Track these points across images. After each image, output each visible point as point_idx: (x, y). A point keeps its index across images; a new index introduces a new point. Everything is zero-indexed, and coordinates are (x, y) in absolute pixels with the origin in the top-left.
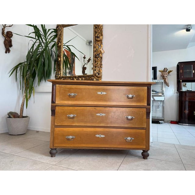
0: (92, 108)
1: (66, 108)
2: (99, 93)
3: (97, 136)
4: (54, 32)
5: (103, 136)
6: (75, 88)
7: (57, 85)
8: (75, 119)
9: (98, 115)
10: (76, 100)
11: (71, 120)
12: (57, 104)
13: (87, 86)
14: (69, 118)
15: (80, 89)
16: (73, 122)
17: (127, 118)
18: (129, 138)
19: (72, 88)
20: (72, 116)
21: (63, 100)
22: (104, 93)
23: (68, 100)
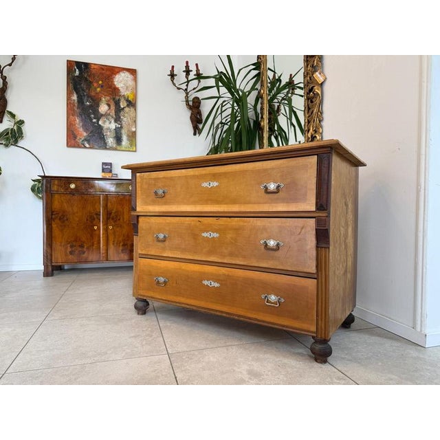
0: (193, 221)
1: (153, 220)
2: (205, 185)
3: (206, 283)
4: (254, 69)
5: (217, 285)
6: (164, 178)
7: (138, 174)
8: (167, 243)
9: (205, 235)
10: (166, 203)
11: (160, 244)
12: (138, 212)
13: (183, 171)
14: (158, 240)
15: (171, 179)
16: (164, 249)
17: (266, 245)
18: (273, 298)
19: (158, 179)
20: (161, 236)
21: (146, 203)
22: (215, 184)
23: (154, 203)
